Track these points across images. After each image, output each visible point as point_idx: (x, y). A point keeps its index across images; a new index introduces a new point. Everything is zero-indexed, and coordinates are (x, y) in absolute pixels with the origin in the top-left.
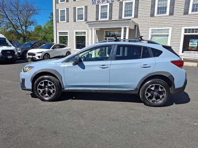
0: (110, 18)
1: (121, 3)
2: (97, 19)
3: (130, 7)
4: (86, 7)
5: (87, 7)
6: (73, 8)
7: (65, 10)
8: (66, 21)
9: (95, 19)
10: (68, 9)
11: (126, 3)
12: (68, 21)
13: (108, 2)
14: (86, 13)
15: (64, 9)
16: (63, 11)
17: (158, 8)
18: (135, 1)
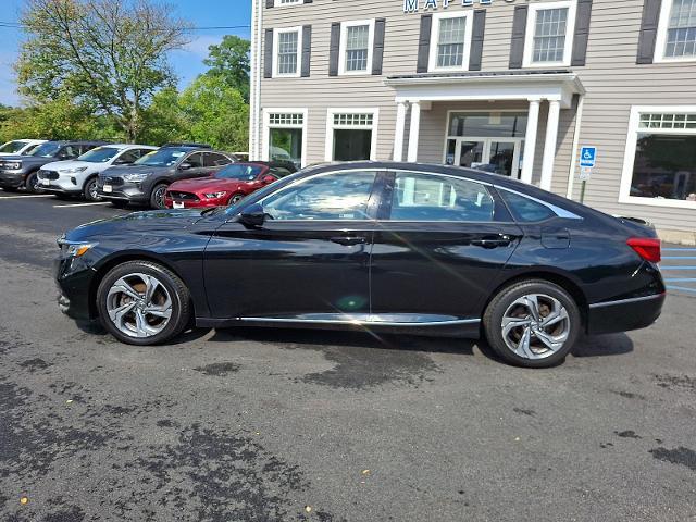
0: (475, 65)
1: (521, 12)
2: (422, 67)
3: (554, 26)
4: (381, 23)
5: (383, 20)
6: (330, 25)
7: (296, 33)
8: (298, 74)
9: (415, 68)
10: (307, 29)
11: (540, 12)
12: (306, 74)
13: (468, 6)
14: (379, 44)
15: (293, 29)
16: (288, 37)
17: (671, 32)
18: (579, 3)
